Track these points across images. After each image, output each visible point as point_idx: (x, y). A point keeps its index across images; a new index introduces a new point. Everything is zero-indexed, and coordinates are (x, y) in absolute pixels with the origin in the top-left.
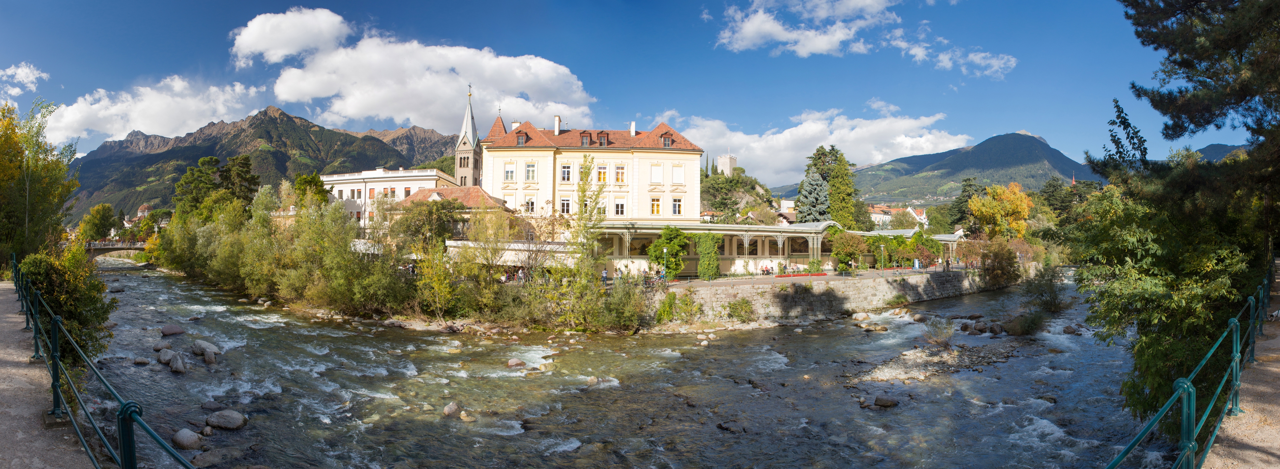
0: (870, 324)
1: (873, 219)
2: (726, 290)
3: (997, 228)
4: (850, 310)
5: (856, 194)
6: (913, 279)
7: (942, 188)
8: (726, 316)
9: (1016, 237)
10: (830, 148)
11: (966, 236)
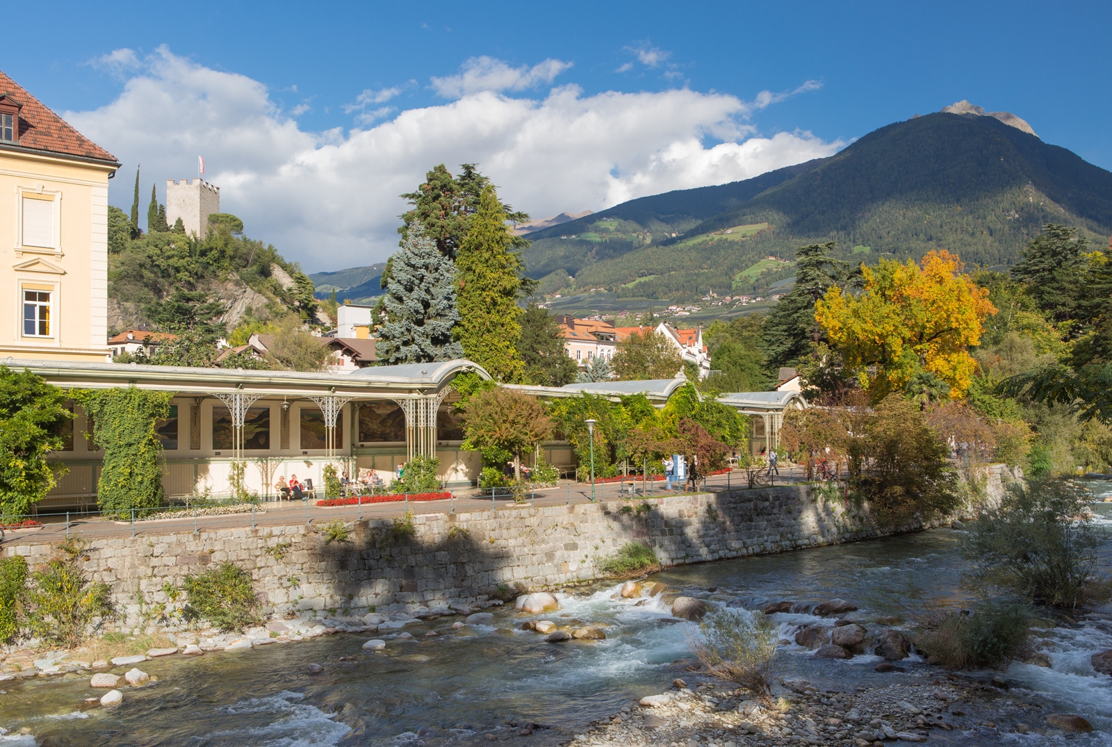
0: (558, 624)
1: (572, 354)
2: (179, 543)
3: (893, 375)
4: (511, 585)
5: (529, 292)
6: (671, 506)
7: (745, 273)
8: (178, 614)
9: (945, 396)
10: (462, 172)
11: (808, 395)
